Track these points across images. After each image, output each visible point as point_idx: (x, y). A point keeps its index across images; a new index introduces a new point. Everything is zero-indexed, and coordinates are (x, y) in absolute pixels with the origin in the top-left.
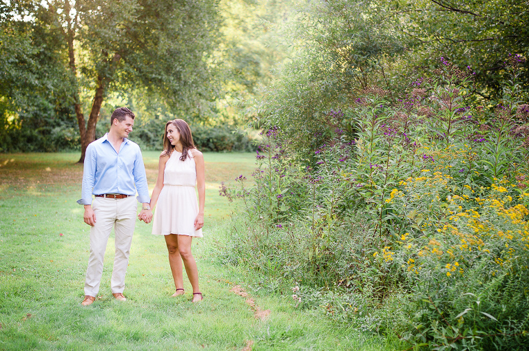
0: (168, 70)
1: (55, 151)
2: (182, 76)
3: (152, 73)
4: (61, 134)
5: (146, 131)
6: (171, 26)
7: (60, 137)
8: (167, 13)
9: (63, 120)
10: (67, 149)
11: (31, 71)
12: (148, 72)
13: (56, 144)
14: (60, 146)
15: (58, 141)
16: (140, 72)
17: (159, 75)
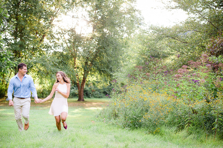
0: (108, 67)
1: (71, 98)
2: (112, 69)
3: (102, 68)
4: (74, 92)
5: (106, 91)
6: (108, 52)
7: (74, 93)
8: (107, 47)
9: (75, 87)
10: (76, 97)
11: (58, 68)
12: (100, 68)
13: (72, 95)
14: (73, 96)
15: (73, 94)
16: (98, 68)
17: (104, 69)
